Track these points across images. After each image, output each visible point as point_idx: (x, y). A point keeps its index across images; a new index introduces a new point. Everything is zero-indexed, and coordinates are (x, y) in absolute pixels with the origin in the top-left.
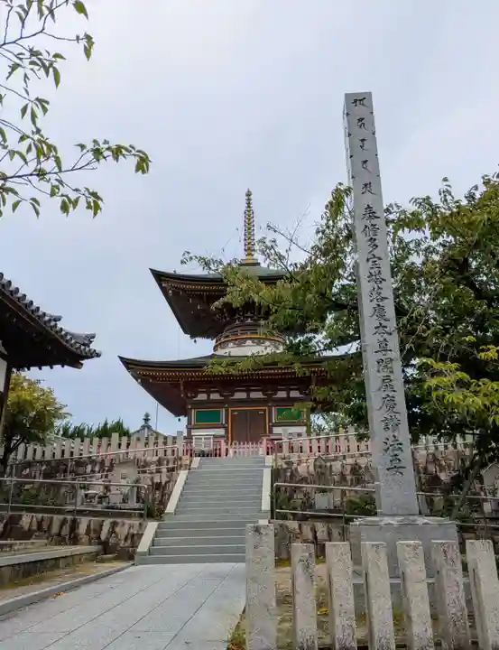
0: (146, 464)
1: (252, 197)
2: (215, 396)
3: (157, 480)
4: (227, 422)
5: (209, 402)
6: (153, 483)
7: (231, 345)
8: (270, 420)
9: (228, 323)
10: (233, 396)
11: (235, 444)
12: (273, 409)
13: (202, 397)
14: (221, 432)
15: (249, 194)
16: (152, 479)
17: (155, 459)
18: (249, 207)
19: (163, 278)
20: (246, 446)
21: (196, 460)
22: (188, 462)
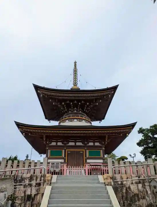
0: (23, 179)
1: (76, 64)
2: (60, 144)
3: (28, 193)
4: (65, 156)
5: (57, 146)
6: (25, 195)
7: (67, 121)
8: (86, 156)
9: (66, 112)
10: (68, 144)
11: (69, 167)
12: (87, 151)
13: (54, 144)
14: (62, 161)
15: (75, 63)
16: (25, 192)
17: (29, 175)
18: (75, 67)
19: (38, 89)
20: (77, 168)
21: (55, 177)
22: (50, 178)
